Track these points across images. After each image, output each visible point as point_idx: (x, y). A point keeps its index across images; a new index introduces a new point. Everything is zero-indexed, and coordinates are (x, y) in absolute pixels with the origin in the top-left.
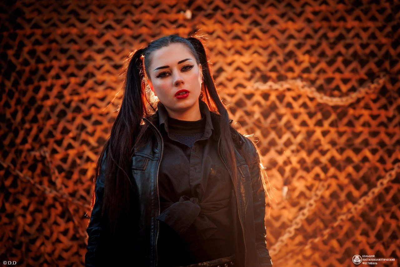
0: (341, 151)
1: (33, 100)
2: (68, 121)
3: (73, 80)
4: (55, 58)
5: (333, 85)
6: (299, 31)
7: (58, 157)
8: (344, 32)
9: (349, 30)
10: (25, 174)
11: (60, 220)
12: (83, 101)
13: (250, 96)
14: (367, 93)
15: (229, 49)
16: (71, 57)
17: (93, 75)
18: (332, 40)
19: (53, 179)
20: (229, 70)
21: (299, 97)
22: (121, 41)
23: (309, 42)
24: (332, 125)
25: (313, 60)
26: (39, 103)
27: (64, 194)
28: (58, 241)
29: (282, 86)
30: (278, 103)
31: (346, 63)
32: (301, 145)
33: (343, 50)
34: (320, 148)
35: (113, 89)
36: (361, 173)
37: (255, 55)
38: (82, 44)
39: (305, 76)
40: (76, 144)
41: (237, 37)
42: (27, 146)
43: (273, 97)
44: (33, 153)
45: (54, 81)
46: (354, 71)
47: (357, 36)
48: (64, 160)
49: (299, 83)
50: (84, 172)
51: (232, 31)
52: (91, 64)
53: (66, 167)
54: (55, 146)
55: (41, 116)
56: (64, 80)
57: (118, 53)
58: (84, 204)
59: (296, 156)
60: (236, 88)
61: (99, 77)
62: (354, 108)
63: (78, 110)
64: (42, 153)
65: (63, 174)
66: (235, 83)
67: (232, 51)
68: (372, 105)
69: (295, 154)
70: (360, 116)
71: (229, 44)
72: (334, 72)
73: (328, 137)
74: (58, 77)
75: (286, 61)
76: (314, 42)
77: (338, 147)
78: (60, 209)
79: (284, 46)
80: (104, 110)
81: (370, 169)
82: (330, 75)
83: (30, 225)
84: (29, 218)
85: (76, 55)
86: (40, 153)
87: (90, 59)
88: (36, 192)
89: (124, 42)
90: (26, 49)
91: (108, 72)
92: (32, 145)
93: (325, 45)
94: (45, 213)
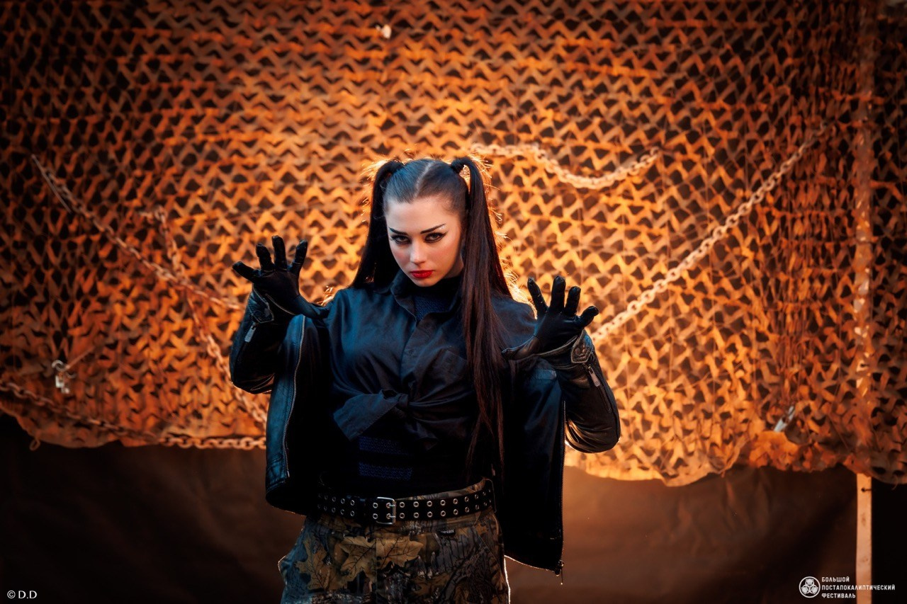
0: (584, 254)
1: (149, 136)
2: (198, 172)
3: (210, 111)
4: (187, 76)
5: (583, 158)
6: (544, 73)
7: (179, 222)
8: (607, 82)
9: (614, 79)
10: (128, 245)
11: (174, 315)
12: (222, 144)
14: (629, 175)
15: (441, 89)
16: (211, 78)
17: (240, 107)
18: (589, 92)
19: (169, 255)
20: (438, 120)
21: (534, 169)
22: (285, 60)
23: (556, 91)
24: (576, 216)
25: (559, 118)
26: (158, 140)
27: (184, 278)
28: (169, 344)
29: (510, 151)
30: (502, 175)
31: (605, 127)
32: (529, 241)
33: (603, 109)
34: (555, 247)
35: (266, 130)
36: (608, 289)
37: (478, 102)
38: (228, 58)
39: (545, 140)
40: (206, 207)
41: (454, 73)
42: (136, 203)
43: (496, 167)
44: (143, 214)
45: (183, 111)
46: (615, 140)
47: (625, 89)
48: (188, 227)
49: (535, 150)
50: (214, 248)
51: (447, 62)
52: (239, 90)
53: (189, 238)
54: (176, 207)
55: (158, 160)
56: (197, 109)
57: (279, 79)
58: (211, 296)
59: (519, 255)
60: (444, 147)
61: (248, 110)
62: (609, 195)
63: (213, 157)
64: (157, 216)
66: (444, 139)
67: (445, 92)
68: (635, 193)
69: (519, 252)
70: (617, 206)
71: (441, 82)
72: (586, 140)
73: (568, 233)
74: (188, 105)
75: (520, 115)
76: (564, 92)
77: (579, 249)
78: (175, 298)
79: (519, 93)
80: (250, 160)
81: (620, 284)
82: (580, 141)
83: (131, 317)
84: (130, 307)
85: (218, 74)
86: (154, 216)
87: (237, 82)
88: (142, 271)
89: (290, 63)
90: (145, 58)
91: (262, 104)
92: (142, 201)
93: (577, 98)
94: (154, 301)
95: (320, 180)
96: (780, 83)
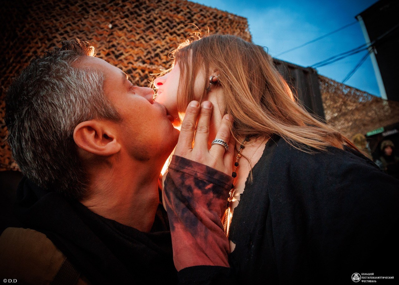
1: (21, 52)
4: (38, 34)
6: (163, 46)
13: (135, 69)
16: (46, 35)
17: (55, 45)
20: (126, 55)
22: (73, 32)
26: (24, 54)
29: (152, 67)
37: (140, 51)
38: (53, 30)
41: (132, 42)
42: (12, 75)
43: (146, 72)
45: (34, 45)
51: (130, 38)
55: (23, 60)
56: (39, 45)
66: (128, 61)
71: (128, 44)
74: (37, 43)
75: (155, 57)
85: (49, 34)
90: (25, 29)
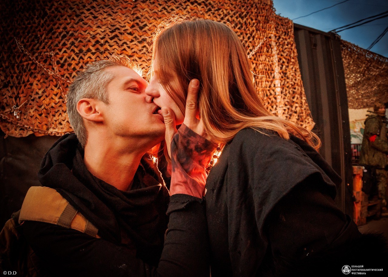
2: (67, 40)
3: (73, 21)
7: (59, 56)
11: (54, 88)
12: (75, 31)
16: (74, 11)
20: (150, 26)
27: (58, 75)
28: (52, 99)
35: (91, 27)
40: (68, 51)
44: (46, 54)
52: (83, 15)
53: (61, 62)
57: (97, 12)
61: (86, 21)
63: (72, 35)
64: (51, 54)
65: (60, 65)
67: (152, 18)
78: (55, 82)
80: (84, 36)
83: (40, 89)
84: (39, 86)
85: (77, 10)
89: (101, 7)
91: (90, 19)
92: (47, 49)
94: (48, 84)
95: (108, 43)
96: (252, 27)
